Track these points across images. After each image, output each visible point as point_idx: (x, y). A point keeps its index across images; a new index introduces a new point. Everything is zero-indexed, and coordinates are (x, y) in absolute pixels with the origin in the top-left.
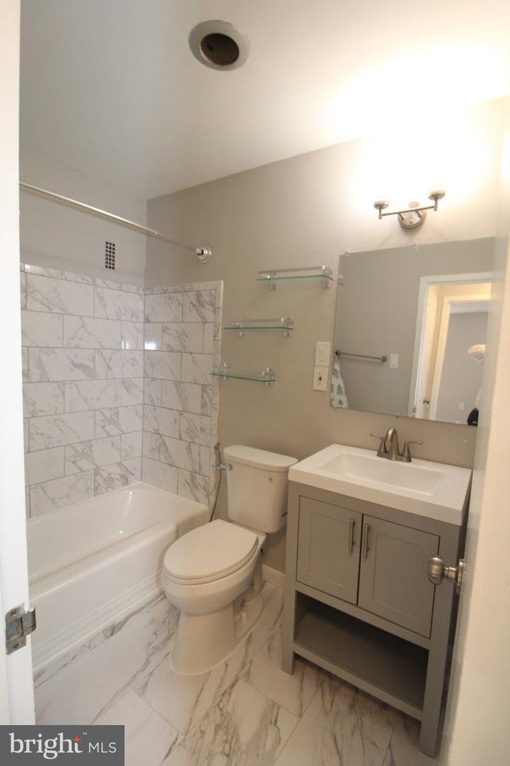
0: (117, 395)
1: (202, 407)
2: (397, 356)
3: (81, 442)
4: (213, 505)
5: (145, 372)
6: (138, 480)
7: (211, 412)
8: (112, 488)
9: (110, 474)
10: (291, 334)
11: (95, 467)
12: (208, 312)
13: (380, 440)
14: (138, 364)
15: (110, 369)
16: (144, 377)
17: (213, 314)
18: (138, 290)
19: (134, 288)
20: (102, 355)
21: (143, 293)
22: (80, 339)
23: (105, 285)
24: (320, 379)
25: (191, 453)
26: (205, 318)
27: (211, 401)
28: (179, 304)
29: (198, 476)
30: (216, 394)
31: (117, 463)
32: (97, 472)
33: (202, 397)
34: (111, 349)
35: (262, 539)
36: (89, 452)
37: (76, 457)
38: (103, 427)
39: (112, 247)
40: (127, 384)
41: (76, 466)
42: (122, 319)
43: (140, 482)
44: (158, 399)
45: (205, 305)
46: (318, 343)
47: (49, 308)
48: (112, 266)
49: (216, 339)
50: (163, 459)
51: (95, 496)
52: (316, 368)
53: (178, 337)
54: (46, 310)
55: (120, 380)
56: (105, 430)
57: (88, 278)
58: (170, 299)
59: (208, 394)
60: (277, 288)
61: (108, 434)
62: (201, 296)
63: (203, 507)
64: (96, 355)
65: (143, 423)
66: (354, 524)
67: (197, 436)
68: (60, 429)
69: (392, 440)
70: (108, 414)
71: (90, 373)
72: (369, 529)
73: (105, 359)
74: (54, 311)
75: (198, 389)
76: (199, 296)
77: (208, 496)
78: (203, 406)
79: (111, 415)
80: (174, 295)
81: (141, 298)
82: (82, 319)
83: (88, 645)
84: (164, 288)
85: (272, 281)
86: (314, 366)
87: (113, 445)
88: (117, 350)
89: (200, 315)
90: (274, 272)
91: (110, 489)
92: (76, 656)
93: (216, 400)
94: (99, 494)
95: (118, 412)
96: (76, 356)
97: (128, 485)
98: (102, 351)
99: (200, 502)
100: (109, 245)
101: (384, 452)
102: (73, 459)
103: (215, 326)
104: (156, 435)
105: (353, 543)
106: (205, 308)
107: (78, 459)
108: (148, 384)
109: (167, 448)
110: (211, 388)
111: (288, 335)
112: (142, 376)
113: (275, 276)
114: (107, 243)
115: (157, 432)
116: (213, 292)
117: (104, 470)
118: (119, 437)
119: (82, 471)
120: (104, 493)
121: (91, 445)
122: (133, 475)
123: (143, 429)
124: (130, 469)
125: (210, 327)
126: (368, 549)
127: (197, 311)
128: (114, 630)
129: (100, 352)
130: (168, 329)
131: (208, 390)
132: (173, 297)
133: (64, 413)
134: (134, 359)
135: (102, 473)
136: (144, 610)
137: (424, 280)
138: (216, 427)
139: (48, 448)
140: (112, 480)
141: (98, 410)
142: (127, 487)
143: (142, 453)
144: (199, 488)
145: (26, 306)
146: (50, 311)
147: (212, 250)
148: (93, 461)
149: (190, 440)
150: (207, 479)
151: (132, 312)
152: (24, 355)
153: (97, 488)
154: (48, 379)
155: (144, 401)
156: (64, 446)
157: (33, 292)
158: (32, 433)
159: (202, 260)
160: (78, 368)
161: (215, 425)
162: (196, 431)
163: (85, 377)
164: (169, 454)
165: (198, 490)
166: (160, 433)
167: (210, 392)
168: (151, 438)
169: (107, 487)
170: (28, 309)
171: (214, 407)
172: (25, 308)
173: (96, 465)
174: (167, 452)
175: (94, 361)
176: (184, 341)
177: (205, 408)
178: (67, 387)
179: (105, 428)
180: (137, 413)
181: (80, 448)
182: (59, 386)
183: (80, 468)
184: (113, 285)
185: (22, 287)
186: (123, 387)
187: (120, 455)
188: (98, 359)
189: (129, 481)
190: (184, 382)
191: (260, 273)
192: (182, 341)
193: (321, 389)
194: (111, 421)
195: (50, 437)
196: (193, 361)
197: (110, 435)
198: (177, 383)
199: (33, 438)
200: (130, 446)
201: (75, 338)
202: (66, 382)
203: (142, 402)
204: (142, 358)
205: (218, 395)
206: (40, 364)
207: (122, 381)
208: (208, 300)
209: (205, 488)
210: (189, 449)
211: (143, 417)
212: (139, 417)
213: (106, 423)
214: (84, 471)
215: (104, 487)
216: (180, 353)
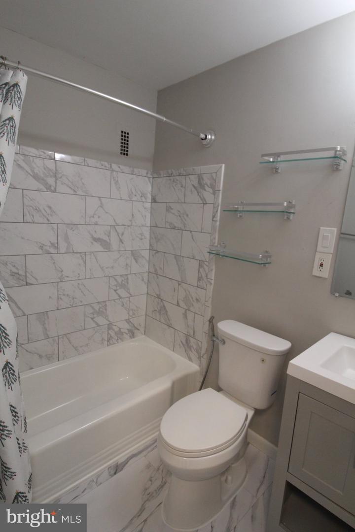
1: (198, 281)
3: (98, 303)
5: (151, 245)
6: (142, 334)
7: (207, 285)
8: (121, 339)
9: (120, 329)
10: (291, 218)
11: (109, 323)
12: (208, 195)
14: (145, 238)
15: (123, 243)
16: (150, 249)
17: (213, 195)
18: (147, 173)
19: (144, 172)
20: (116, 231)
21: (151, 176)
22: (99, 217)
23: (119, 170)
24: (321, 265)
25: (187, 319)
26: (204, 199)
27: (207, 276)
28: (182, 187)
29: (191, 339)
30: (212, 270)
31: (126, 320)
32: (110, 326)
33: (199, 270)
34: (123, 225)
35: (251, 413)
36: (104, 311)
37: (94, 314)
38: (115, 291)
39: (126, 135)
40: (135, 255)
41: (94, 321)
42: (134, 199)
43: (144, 336)
44: (161, 269)
45: (207, 188)
46: (321, 228)
47: (75, 191)
48: (126, 152)
49: (214, 219)
50: (162, 320)
51: (108, 345)
52: (317, 253)
53: (180, 216)
54: (72, 192)
55: (130, 252)
56: (117, 293)
57: (106, 164)
58: (174, 181)
59: (204, 269)
60: (279, 171)
61: (119, 296)
62: (203, 179)
63: (195, 368)
64: (112, 230)
65: (148, 288)
68: (82, 292)
70: (120, 280)
71: (106, 245)
73: (118, 234)
74: (78, 193)
75: (196, 264)
76: (200, 178)
77: (200, 357)
78: (200, 279)
79: (122, 281)
80: (178, 178)
81: (150, 181)
82: (100, 200)
83: (95, 480)
84: (170, 171)
85: (275, 163)
86: (316, 251)
87: (123, 305)
88: (128, 226)
89: (200, 197)
90: (278, 155)
91: (119, 340)
92: (85, 489)
93: (212, 275)
94: (111, 344)
95: (128, 278)
96: (95, 232)
97: (133, 338)
98: (117, 227)
99: (192, 361)
100: (124, 134)
102: (91, 316)
103: (214, 207)
104: (157, 299)
106: (205, 190)
107: (95, 316)
108: (153, 256)
109: (167, 311)
110: (207, 263)
111: (288, 218)
112: (148, 248)
113: (279, 159)
114: (122, 132)
115: (159, 297)
116: (214, 175)
117: (115, 325)
118: (128, 299)
120: (115, 344)
121: (106, 305)
122: (138, 330)
123: (148, 293)
124: (136, 325)
125: (209, 209)
127: (198, 193)
128: (117, 469)
129: (115, 228)
130: (172, 209)
131: (205, 266)
132: (177, 180)
133: (86, 279)
134: (142, 234)
135: (114, 327)
136: (142, 455)
138: (211, 299)
139: (73, 307)
140: (122, 333)
141: (111, 276)
142: (133, 339)
143: (146, 313)
144: (192, 349)
145: (56, 189)
146: (75, 193)
147: (215, 135)
148: (107, 318)
149: (186, 308)
150: (200, 343)
151: (141, 193)
152: (54, 230)
153: (110, 340)
154: (73, 251)
155: (149, 270)
156: (85, 305)
157: (61, 177)
158: (60, 295)
159: (205, 145)
160: (96, 242)
161: (210, 297)
162: (192, 301)
163: (102, 249)
164: (168, 317)
165: (191, 351)
166: (161, 298)
167: (206, 268)
168: (154, 301)
169: (118, 339)
170: (57, 191)
171: (209, 282)
172: (55, 191)
173: (109, 321)
174: (167, 315)
175: (109, 236)
176: (185, 219)
177: (201, 282)
178: (88, 257)
179: (118, 291)
180: (143, 280)
181: (97, 307)
182: (81, 256)
183: (96, 323)
184: (127, 169)
185: (53, 173)
186: (132, 258)
187: (129, 314)
188: (113, 234)
189: (135, 334)
190: (183, 257)
191: (263, 155)
192: (184, 220)
193: (321, 276)
194: (124, 286)
195: (74, 298)
196: (193, 238)
197: (121, 298)
198: (177, 257)
199: (61, 299)
200: (137, 307)
201: (95, 216)
202: (87, 253)
203: (148, 271)
204: (148, 233)
205: (214, 271)
206: (66, 238)
207: (132, 252)
208: (208, 182)
209: (197, 351)
210: (185, 315)
211: (148, 283)
212: (145, 282)
213: (118, 288)
214: (99, 326)
215: (115, 339)
216: (181, 231)
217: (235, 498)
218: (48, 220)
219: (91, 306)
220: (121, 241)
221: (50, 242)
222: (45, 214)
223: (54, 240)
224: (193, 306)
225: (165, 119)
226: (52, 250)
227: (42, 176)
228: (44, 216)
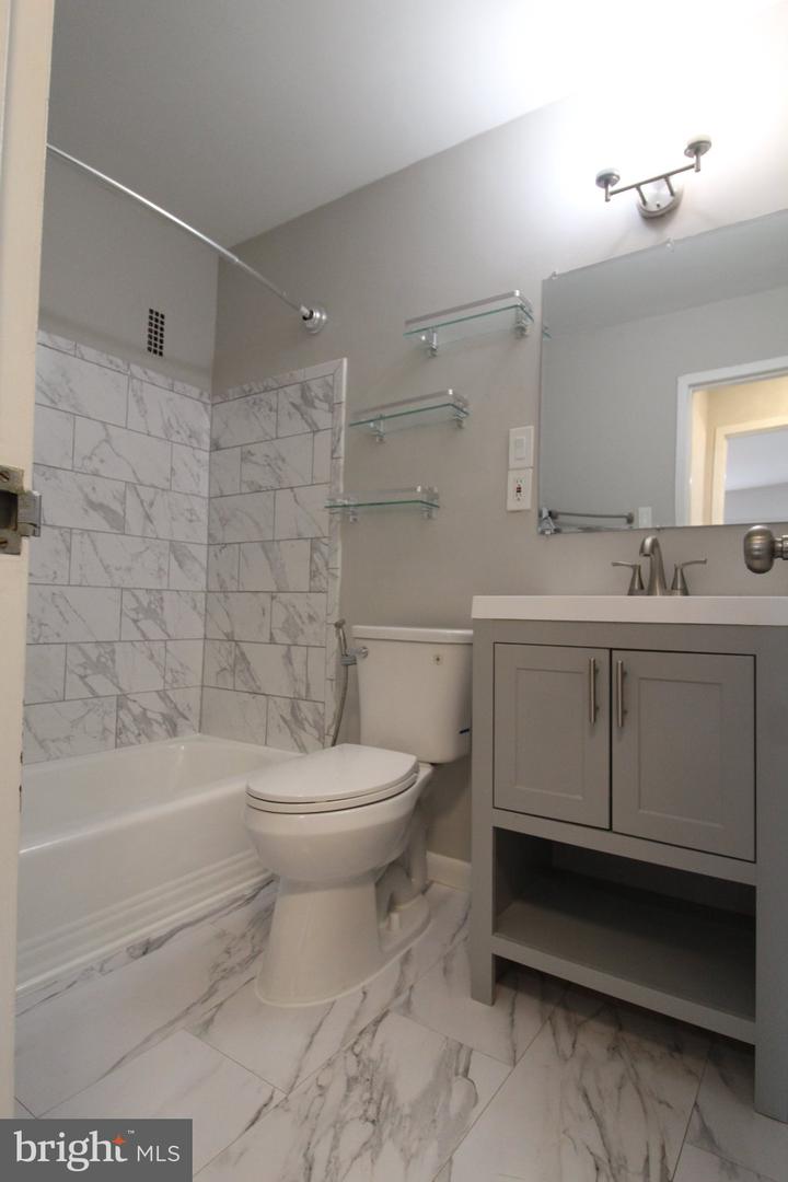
0: (160, 569)
1: (311, 579)
3: (96, 643)
5: (210, 535)
6: (194, 730)
7: (327, 583)
8: (147, 735)
9: (145, 710)
10: (465, 423)
11: (119, 693)
13: (631, 571)
14: (199, 520)
15: (151, 522)
16: (209, 545)
17: (330, 415)
18: (201, 394)
19: (195, 392)
20: (138, 495)
21: (208, 401)
22: (102, 461)
23: (144, 377)
24: (519, 490)
25: (291, 664)
26: (316, 425)
27: (327, 564)
28: (271, 410)
29: (303, 704)
30: (336, 550)
31: (157, 692)
32: (122, 702)
33: (311, 559)
34: (153, 486)
36: (110, 663)
37: (85, 668)
38: (135, 621)
39: (160, 318)
40: (177, 551)
41: (86, 684)
42: (173, 439)
43: (198, 734)
44: (232, 578)
45: (317, 402)
46: (513, 430)
47: (52, 402)
48: (158, 350)
49: (335, 456)
50: (239, 685)
51: (116, 746)
52: (510, 473)
53: (269, 465)
54: (47, 402)
55: (168, 542)
56: (138, 628)
57: (119, 362)
58: (254, 403)
59: (322, 554)
60: (438, 353)
61: (144, 635)
62: (309, 388)
64: (128, 492)
65: (205, 626)
66: (596, 671)
67: (302, 630)
68: (60, 613)
70: (144, 598)
71: (118, 523)
72: (624, 674)
73: (142, 502)
74: (60, 406)
75: (306, 545)
76: (304, 389)
77: (321, 737)
78: (313, 575)
79: (151, 602)
80: (262, 395)
81: (206, 409)
82: (105, 428)
83: (98, 968)
84: (246, 388)
86: (508, 469)
87: (152, 657)
88: (163, 490)
89: (306, 421)
91: (143, 737)
92: (75, 982)
93: (338, 561)
94: (123, 744)
95: (162, 599)
96: (94, 489)
97: (175, 735)
98: (138, 487)
100: (154, 316)
102: (81, 671)
103: (334, 434)
104: (227, 645)
105: (596, 709)
106: (315, 408)
107: (89, 671)
108: (216, 556)
109: (248, 664)
110: (326, 540)
111: (460, 425)
112: (206, 542)
114: (151, 311)
115: (230, 638)
116: (330, 379)
117: (135, 701)
118: (162, 644)
119: (96, 696)
120: (132, 744)
121: (113, 651)
122: (186, 718)
123: (205, 638)
124: (180, 707)
125: (324, 440)
126: (624, 712)
127: (303, 415)
128: (147, 947)
129: (136, 489)
130: (252, 455)
131: (321, 546)
132: (261, 400)
133: (70, 585)
134: (191, 511)
135: (131, 705)
136: (208, 920)
137: (684, 382)
138: (337, 608)
139: (38, 645)
140: (149, 722)
141: (127, 589)
142: (175, 738)
143: (203, 681)
144: (307, 726)
146: (53, 405)
147: (328, 313)
148: (115, 680)
149: (289, 642)
150: (320, 706)
151: (190, 430)
153: (121, 733)
154: (44, 521)
155: (207, 585)
156: (66, 644)
159: (311, 329)
160: (95, 510)
161: (336, 604)
162: (300, 623)
163: (106, 527)
164: (251, 675)
165: (305, 730)
166: (236, 639)
167: (325, 549)
168: (219, 651)
169: (140, 735)
171: (333, 575)
174: (248, 669)
175: (123, 503)
176: (279, 468)
177: (317, 579)
178: (76, 539)
179: (139, 624)
180: (195, 607)
181: (93, 653)
182: (63, 535)
183: (92, 691)
184: (160, 379)
186: (172, 557)
187: (164, 677)
188: (131, 500)
189: (179, 729)
190: (278, 541)
191: (408, 322)
192: (277, 470)
193: (521, 508)
194: (151, 613)
195: (42, 624)
196: (296, 500)
197: (147, 639)
198: (266, 546)
200: (182, 665)
201: (94, 457)
202: (74, 531)
203: (205, 588)
204: (205, 511)
205: (340, 552)
207: (172, 545)
208: (320, 393)
209: (316, 725)
210: (288, 658)
211: (206, 616)
212: (199, 613)
213: (141, 616)
214: (98, 697)
215: (133, 733)
216: (272, 493)
217: (409, 952)
219: (80, 649)
220: (148, 517)
224: (303, 633)
225: (236, 260)
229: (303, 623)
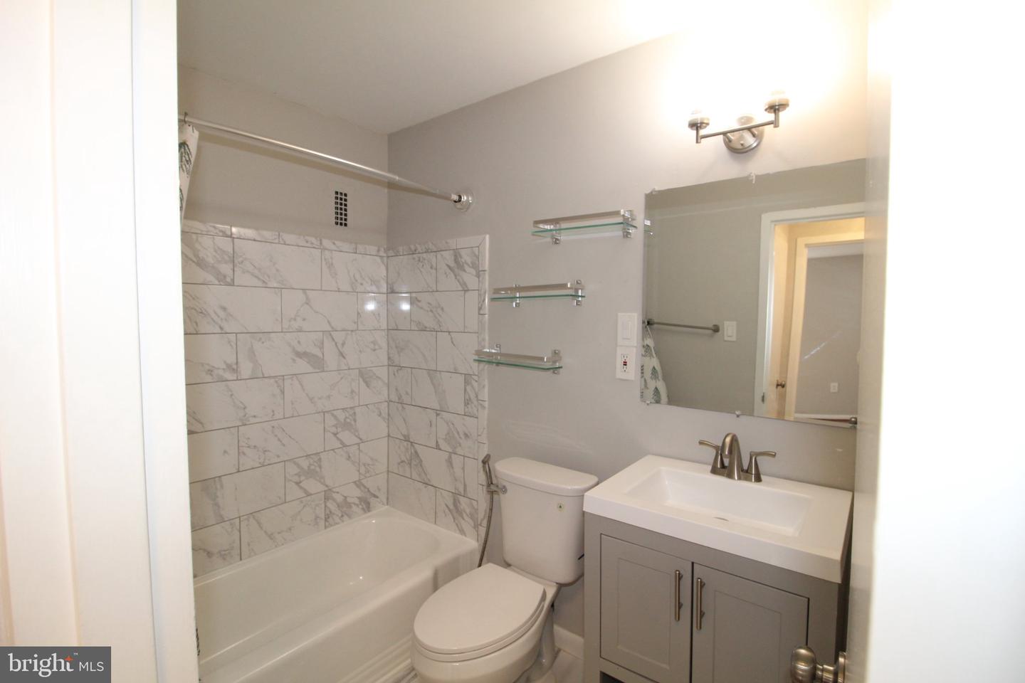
0: (352, 392)
1: (465, 405)
2: (734, 323)
3: (307, 456)
4: (483, 541)
5: (389, 358)
6: (383, 504)
7: (478, 410)
8: (347, 515)
9: (346, 497)
10: (581, 303)
11: (326, 489)
12: (469, 278)
13: (713, 452)
14: (381, 348)
15: (344, 357)
16: (389, 365)
17: (476, 279)
18: (378, 251)
19: (373, 249)
20: (333, 339)
21: (385, 255)
22: (304, 320)
24: (625, 364)
25: (453, 468)
26: (465, 284)
27: (477, 396)
28: (431, 268)
29: (462, 499)
30: (484, 387)
31: (355, 482)
32: (328, 495)
33: (465, 390)
34: (344, 330)
35: (551, 593)
36: (318, 469)
37: (300, 476)
38: (335, 434)
39: (343, 197)
40: (365, 376)
41: (301, 488)
42: (358, 290)
43: (386, 506)
44: (407, 393)
45: (466, 268)
46: (619, 314)
47: (263, 282)
48: (343, 222)
49: (481, 312)
50: (415, 476)
51: (326, 527)
52: (618, 348)
53: (431, 311)
54: (260, 284)
55: (358, 370)
56: (338, 438)
57: (313, 240)
58: (419, 260)
59: (472, 387)
60: (561, 242)
61: (342, 443)
62: (461, 257)
63: (471, 544)
64: (325, 339)
65: (388, 427)
66: (680, 577)
67: (460, 443)
68: (279, 440)
69: (731, 451)
70: (341, 416)
71: (317, 363)
72: (702, 585)
73: (336, 344)
74: (270, 285)
75: (461, 378)
76: (457, 255)
77: (476, 526)
78: (467, 402)
79: (346, 418)
80: (424, 255)
81: (383, 262)
82: (305, 293)
84: (413, 247)
85: (553, 232)
86: (616, 346)
87: (349, 458)
88: (352, 331)
89: (458, 281)
90: (557, 221)
91: (345, 516)
93: (485, 395)
94: (331, 526)
95: (355, 413)
96: (299, 342)
97: (369, 511)
98: (332, 333)
99: (465, 536)
100: (339, 196)
101: (721, 469)
102: (296, 479)
103: (480, 295)
104: (405, 443)
105: (680, 606)
106: (464, 271)
107: (302, 478)
108: (394, 375)
109: (421, 461)
110: (476, 378)
111: (578, 304)
112: (386, 364)
113: (558, 227)
114: (337, 193)
115: (407, 438)
116: (476, 250)
117: (338, 493)
118: (356, 447)
119: (309, 495)
120: (337, 523)
121: (320, 459)
122: (377, 497)
123: (389, 436)
124: (372, 490)
125: (472, 297)
126: (702, 614)
127: (456, 276)
129: (331, 335)
130: (419, 301)
131: (473, 382)
132: (424, 259)
133: (285, 418)
134: (374, 343)
135: (335, 495)
137: (766, 218)
138: (485, 431)
139: (264, 466)
140: (349, 505)
141: (327, 412)
142: (369, 514)
143: (388, 468)
144: (464, 515)
145: (233, 280)
146: (264, 285)
147: (472, 195)
148: (322, 481)
149: (451, 451)
150: (475, 503)
151: (371, 279)
152: (232, 344)
153: (329, 518)
154: (263, 374)
155: (389, 398)
156: (285, 461)
157: (242, 262)
158: (243, 446)
160: (301, 358)
161: (484, 429)
162: (458, 437)
163: (311, 369)
164: (423, 469)
165: (463, 519)
166: (412, 440)
167: (475, 384)
168: (399, 447)
169: (342, 516)
170: (235, 284)
171: (481, 405)
172: (232, 284)
173: (327, 486)
174: (421, 465)
175: (321, 347)
176: (440, 316)
177: (469, 406)
178: (288, 383)
179: (338, 436)
180: (380, 414)
181: (304, 463)
182: (276, 382)
183: (305, 491)
184: (346, 246)
185: (229, 257)
186: (361, 380)
187: (359, 471)
188: (328, 345)
189: (371, 505)
190: (440, 371)
191: (537, 222)
192: (437, 316)
193: (626, 379)
194: (346, 425)
195: (266, 451)
196: (452, 342)
197: (345, 446)
198: (432, 373)
199: (244, 454)
200: (372, 459)
201: (297, 318)
202: (285, 377)
203: (387, 400)
204: (384, 340)
205: (486, 390)
206: (252, 355)
207: (360, 372)
208: (469, 260)
209: (472, 516)
210: (450, 462)
211: (388, 419)
212: (384, 418)
213: (339, 429)
214: (311, 495)
215: (338, 515)
216: (434, 333)
218: (221, 328)
219: (295, 463)
220: (342, 355)
221: (225, 362)
222: (215, 318)
223: (231, 360)
224: (460, 446)
225: (397, 178)
226: (228, 376)
227: (212, 262)
228: (214, 321)
229: (460, 438)
